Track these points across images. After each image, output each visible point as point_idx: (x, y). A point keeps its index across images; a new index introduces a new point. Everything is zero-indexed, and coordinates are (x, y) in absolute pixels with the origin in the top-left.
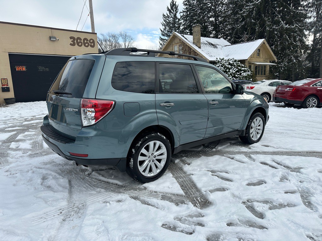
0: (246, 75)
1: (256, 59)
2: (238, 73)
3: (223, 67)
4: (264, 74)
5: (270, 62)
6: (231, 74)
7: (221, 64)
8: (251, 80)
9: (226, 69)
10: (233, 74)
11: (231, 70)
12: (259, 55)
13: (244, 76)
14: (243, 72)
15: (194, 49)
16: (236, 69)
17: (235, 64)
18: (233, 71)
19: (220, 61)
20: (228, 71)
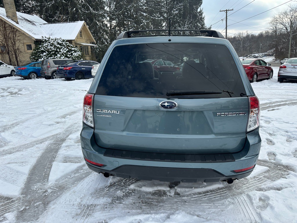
0: (77, 55)
1: (80, 40)
2: (69, 53)
3: (53, 46)
4: (88, 54)
5: (90, 43)
6: (62, 54)
7: (49, 43)
8: (82, 59)
9: (57, 49)
10: (64, 54)
11: (61, 50)
12: (81, 36)
13: (75, 56)
14: (74, 53)
15: (11, 24)
16: (66, 49)
17: (64, 44)
18: (64, 51)
19: (47, 40)
20: (59, 50)
